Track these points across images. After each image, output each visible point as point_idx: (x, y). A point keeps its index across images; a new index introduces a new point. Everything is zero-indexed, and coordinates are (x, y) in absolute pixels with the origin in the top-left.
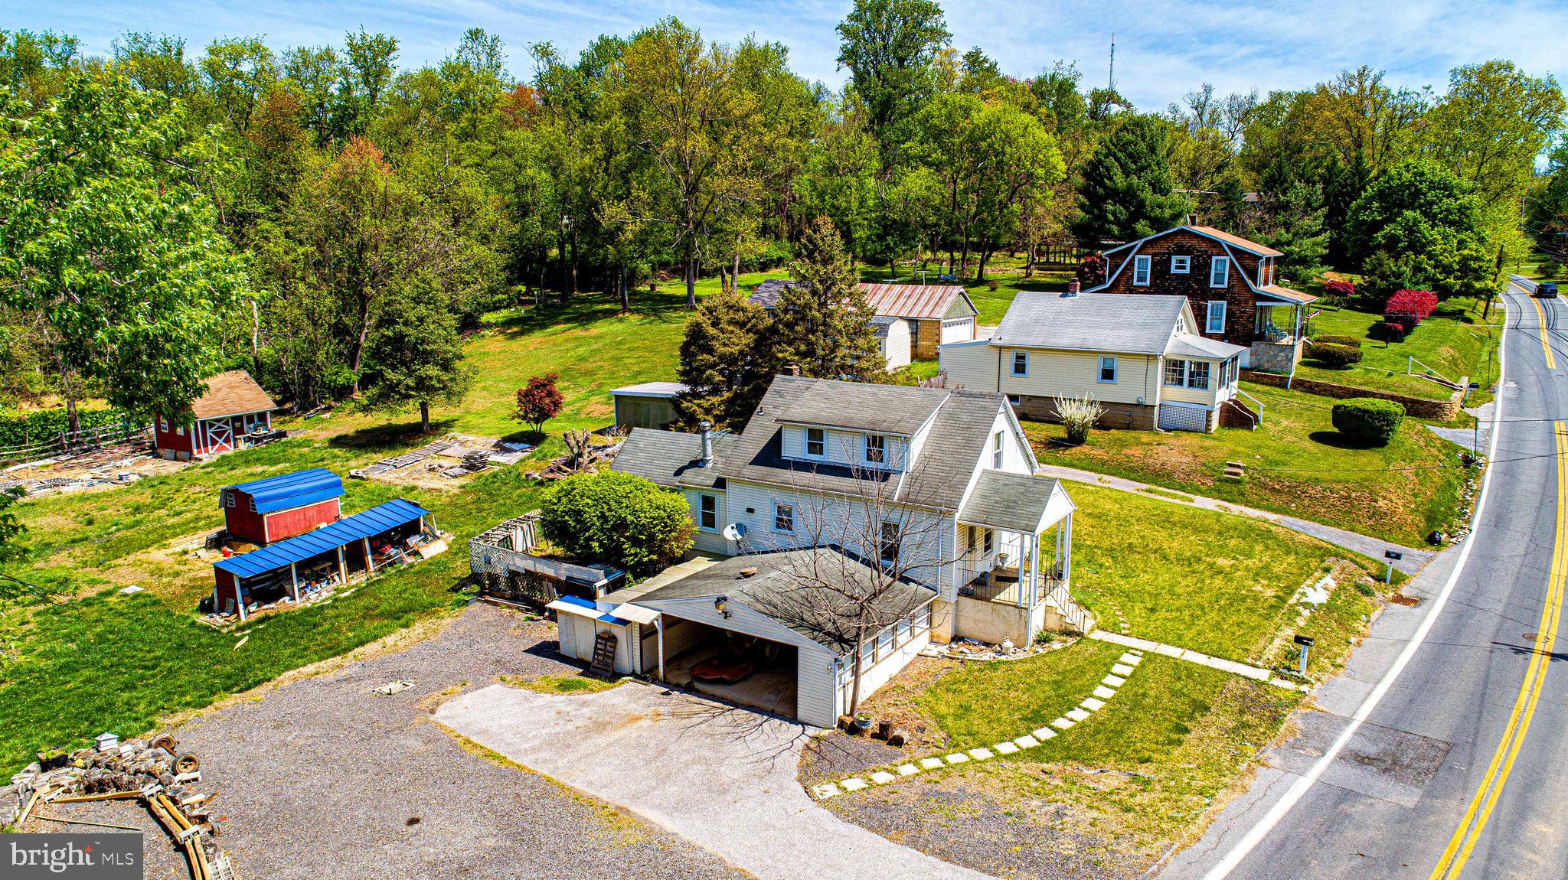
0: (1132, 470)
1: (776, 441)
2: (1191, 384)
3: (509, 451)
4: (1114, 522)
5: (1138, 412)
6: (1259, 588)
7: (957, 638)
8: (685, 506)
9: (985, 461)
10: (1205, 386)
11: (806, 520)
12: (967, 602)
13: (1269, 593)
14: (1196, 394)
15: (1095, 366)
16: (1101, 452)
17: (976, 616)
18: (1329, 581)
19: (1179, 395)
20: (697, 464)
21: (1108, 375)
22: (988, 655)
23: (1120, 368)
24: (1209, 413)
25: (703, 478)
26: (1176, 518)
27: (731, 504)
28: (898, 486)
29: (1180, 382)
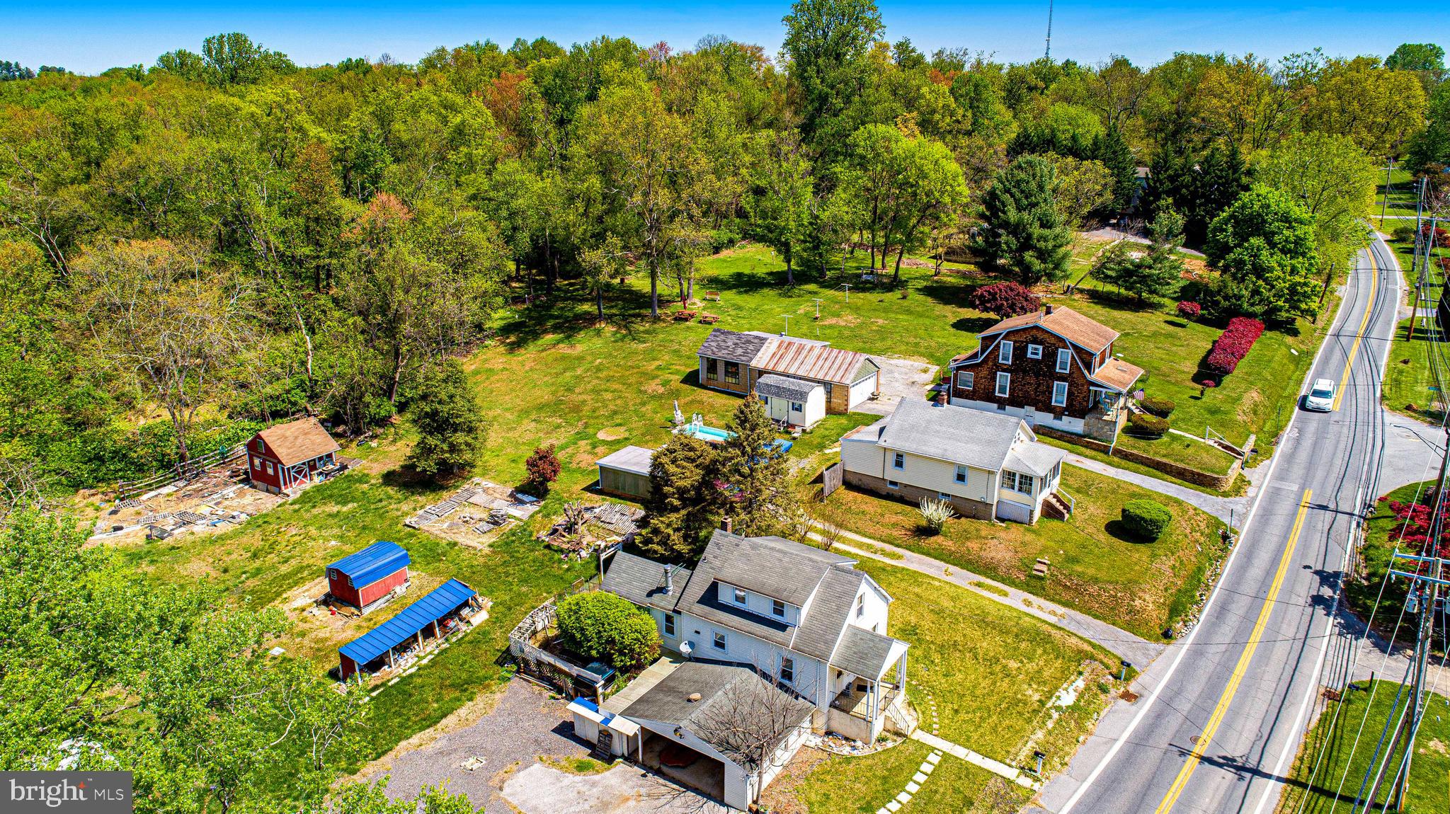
0: (969, 562)
1: (713, 588)
2: (1020, 490)
3: (522, 502)
4: (948, 620)
5: (981, 507)
6: (1030, 692)
7: (830, 733)
8: (651, 626)
9: (851, 619)
10: (1029, 492)
11: (735, 649)
12: (835, 712)
13: (1036, 697)
14: (1023, 497)
15: (953, 472)
16: (950, 543)
17: (840, 721)
18: (1080, 683)
19: (1012, 496)
20: (661, 590)
21: (961, 478)
22: (846, 750)
23: (969, 475)
24: (1032, 512)
25: (664, 603)
26: (990, 619)
27: (684, 626)
28: (792, 636)
29: (1013, 488)
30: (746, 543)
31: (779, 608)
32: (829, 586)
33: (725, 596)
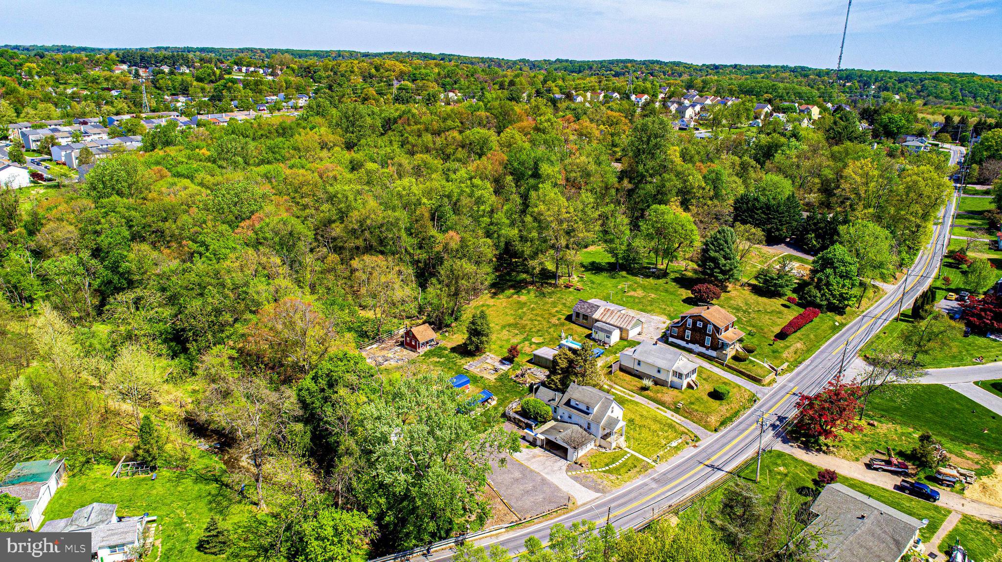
0: (656, 400)
1: (569, 400)
2: (679, 378)
3: (504, 364)
4: (644, 418)
5: (664, 382)
6: (663, 441)
7: (600, 446)
8: (550, 410)
9: (609, 413)
10: (682, 379)
11: (574, 419)
12: (602, 440)
13: (664, 443)
14: (680, 380)
15: (656, 369)
16: (651, 394)
17: (603, 443)
18: (680, 441)
19: (676, 380)
20: (553, 400)
21: (659, 371)
22: (604, 450)
23: (662, 371)
24: (683, 386)
25: (554, 404)
26: (658, 419)
27: (560, 411)
28: (591, 417)
29: (676, 377)
30: (581, 388)
31: (588, 408)
32: (603, 403)
33: (573, 403)
